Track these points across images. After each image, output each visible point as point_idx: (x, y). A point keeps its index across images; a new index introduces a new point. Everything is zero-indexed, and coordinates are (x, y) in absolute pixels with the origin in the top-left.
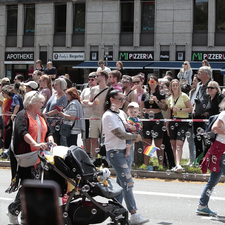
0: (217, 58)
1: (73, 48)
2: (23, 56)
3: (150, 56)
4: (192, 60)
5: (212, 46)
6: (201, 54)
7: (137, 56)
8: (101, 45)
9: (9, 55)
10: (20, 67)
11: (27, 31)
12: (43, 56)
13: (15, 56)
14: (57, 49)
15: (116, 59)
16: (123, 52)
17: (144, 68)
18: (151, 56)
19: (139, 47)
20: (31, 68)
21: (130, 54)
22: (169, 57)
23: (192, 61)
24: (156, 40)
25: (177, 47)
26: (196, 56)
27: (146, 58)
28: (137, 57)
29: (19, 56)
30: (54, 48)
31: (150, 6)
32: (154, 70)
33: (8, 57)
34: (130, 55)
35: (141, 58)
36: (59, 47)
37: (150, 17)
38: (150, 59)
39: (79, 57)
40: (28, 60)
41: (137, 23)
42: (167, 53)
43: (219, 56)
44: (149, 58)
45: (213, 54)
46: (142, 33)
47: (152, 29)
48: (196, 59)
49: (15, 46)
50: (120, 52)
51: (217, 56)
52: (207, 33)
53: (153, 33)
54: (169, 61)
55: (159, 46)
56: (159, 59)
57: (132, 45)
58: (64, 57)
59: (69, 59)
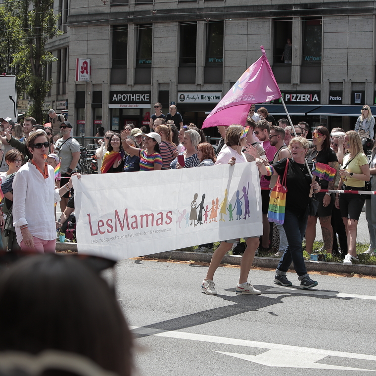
1: (206, 85)
2: (135, 97)
3: (314, 97)
4: (374, 103)
7: (297, 97)
9: (115, 95)
10: (131, 113)
11: (141, 61)
12: (164, 98)
13: (124, 96)
14: (183, 87)
17: (306, 114)
18: (316, 98)
19: (299, 85)
20: (146, 113)
21: (287, 95)
22: (342, 99)
23: (374, 105)
24: (324, 75)
25: (354, 85)
27: (309, 100)
28: (296, 99)
29: (130, 96)
30: (180, 85)
31: (315, 27)
32: (321, 118)
33: (114, 99)
35: (302, 100)
36: (187, 85)
37: (315, 42)
38: (315, 102)
39: (215, 98)
40: (142, 102)
41: (296, 50)
42: (339, 93)
44: (313, 100)
46: (303, 65)
47: (317, 59)
49: (124, 82)
53: (319, 64)
54: (342, 104)
55: (328, 83)
56: (328, 102)
57: (289, 82)
58: (193, 98)
59: (200, 101)
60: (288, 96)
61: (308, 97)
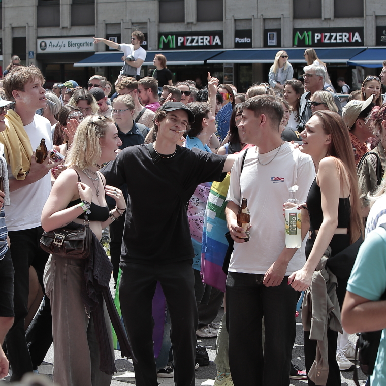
0: (340, 39)
1: (73, 28)
3: (215, 40)
4: (293, 44)
5: (329, 19)
6: (310, 33)
7: (193, 40)
8: (125, 21)
12: (19, 46)
14: (44, 32)
15: (154, 47)
16: (166, 35)
17: (205, 61)
18: (217, 40)
21: (179, 38)
22: (251, 40)
23: (293, 47)
24: (227, 10)
25: (267, 22)
26: (301, 38)
27: (208, 44)
28: (192, 42)
30: (39, 30)
32: (224, 66)
34: (179, 40)
35: (200, 44)
36: (49, 28)
38: (217, 46)
39: (86, 44)
42: (248, 33)
43: (344, 36)
44: (214, 44)
45: (332, 34)
48: (301, 43)
50: (160, 34)
51: (340, 36)
54: (251, 47)
55: (233, 21)
56: (233, 45)
57: (182, 20)
58: (57, 46)
59: (67, 49)
60: (181, 39)
61: (207, 39)
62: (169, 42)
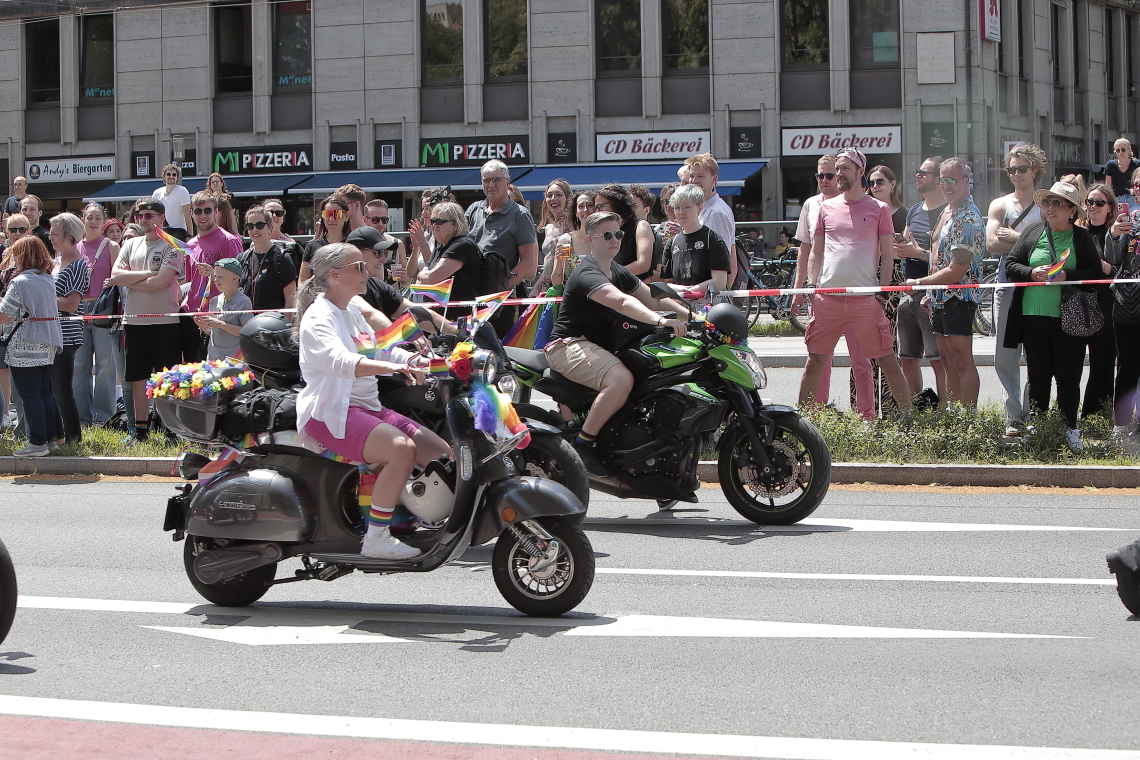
0: (493, 154)
1: (81, 144)
3: (300, 158)
4: (421, 163)
5: (476, 123)
6: (446, 145)
7: (266, 159)
8: (160, 132)
14: (37, 150)
15: (206, 171)
16: (224, 152)
17: (286, 191)
18: (303, 158)
19: (269, 135)
21: (245, 156)
22: (356, 158)
23: (420, 167)
24: (318, 111)
25: (379, 129)
26: (433, 153)
27: (289, 164)
28: (264, 162)
30: (29, 147)
31: (297, 17)
32: (315, 198)
34: (244, 159)
35: (276, 165)
36: (43, 145)
37: (299, 47)
38: (303, 167)
39: (102, 169)
41: (261, 65)
42: (351, 147)
43: (498, 149)
44: (299, 164)
45: (480, 146)
46: (277, 93)
47: (304, 80)
48: (433, 161)
50: (215, 151)
51: (492, 148)
52: (461, 85)
53: (307, 92)
54: (356, 169)
55: (327, 128)
56: (328, 166)
57: (248, 128)
58: (57, 171)
59: (71, 177)
60: (247, 159)
61: (287, 157)
62: (228, 162)
